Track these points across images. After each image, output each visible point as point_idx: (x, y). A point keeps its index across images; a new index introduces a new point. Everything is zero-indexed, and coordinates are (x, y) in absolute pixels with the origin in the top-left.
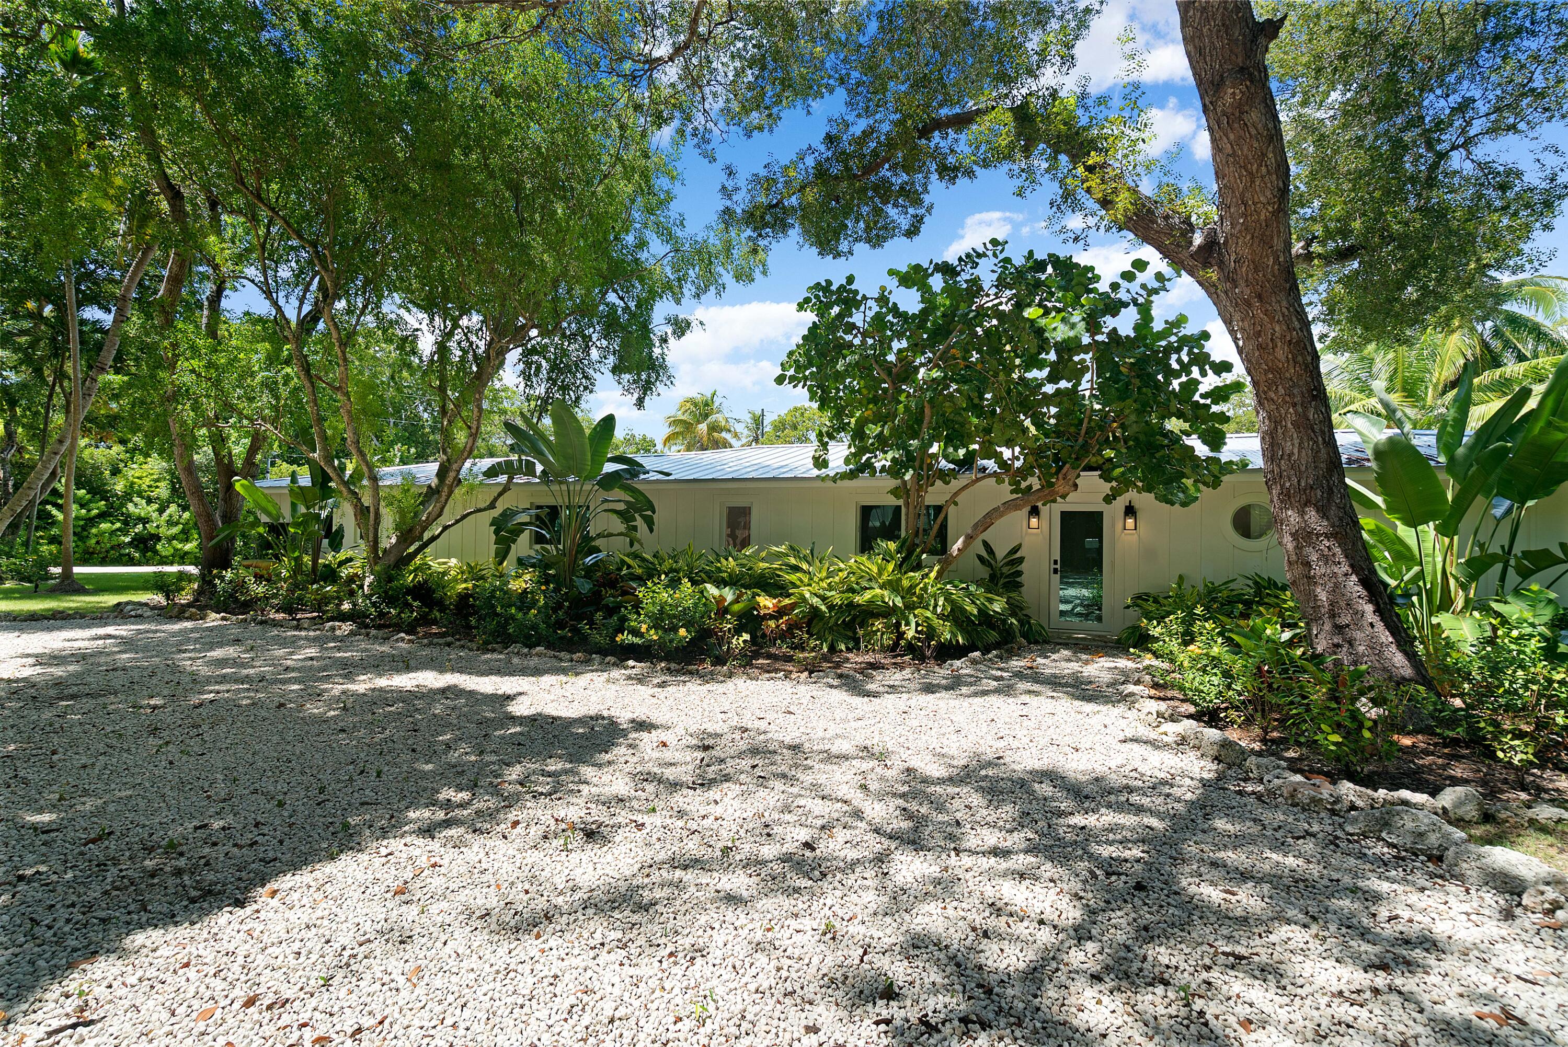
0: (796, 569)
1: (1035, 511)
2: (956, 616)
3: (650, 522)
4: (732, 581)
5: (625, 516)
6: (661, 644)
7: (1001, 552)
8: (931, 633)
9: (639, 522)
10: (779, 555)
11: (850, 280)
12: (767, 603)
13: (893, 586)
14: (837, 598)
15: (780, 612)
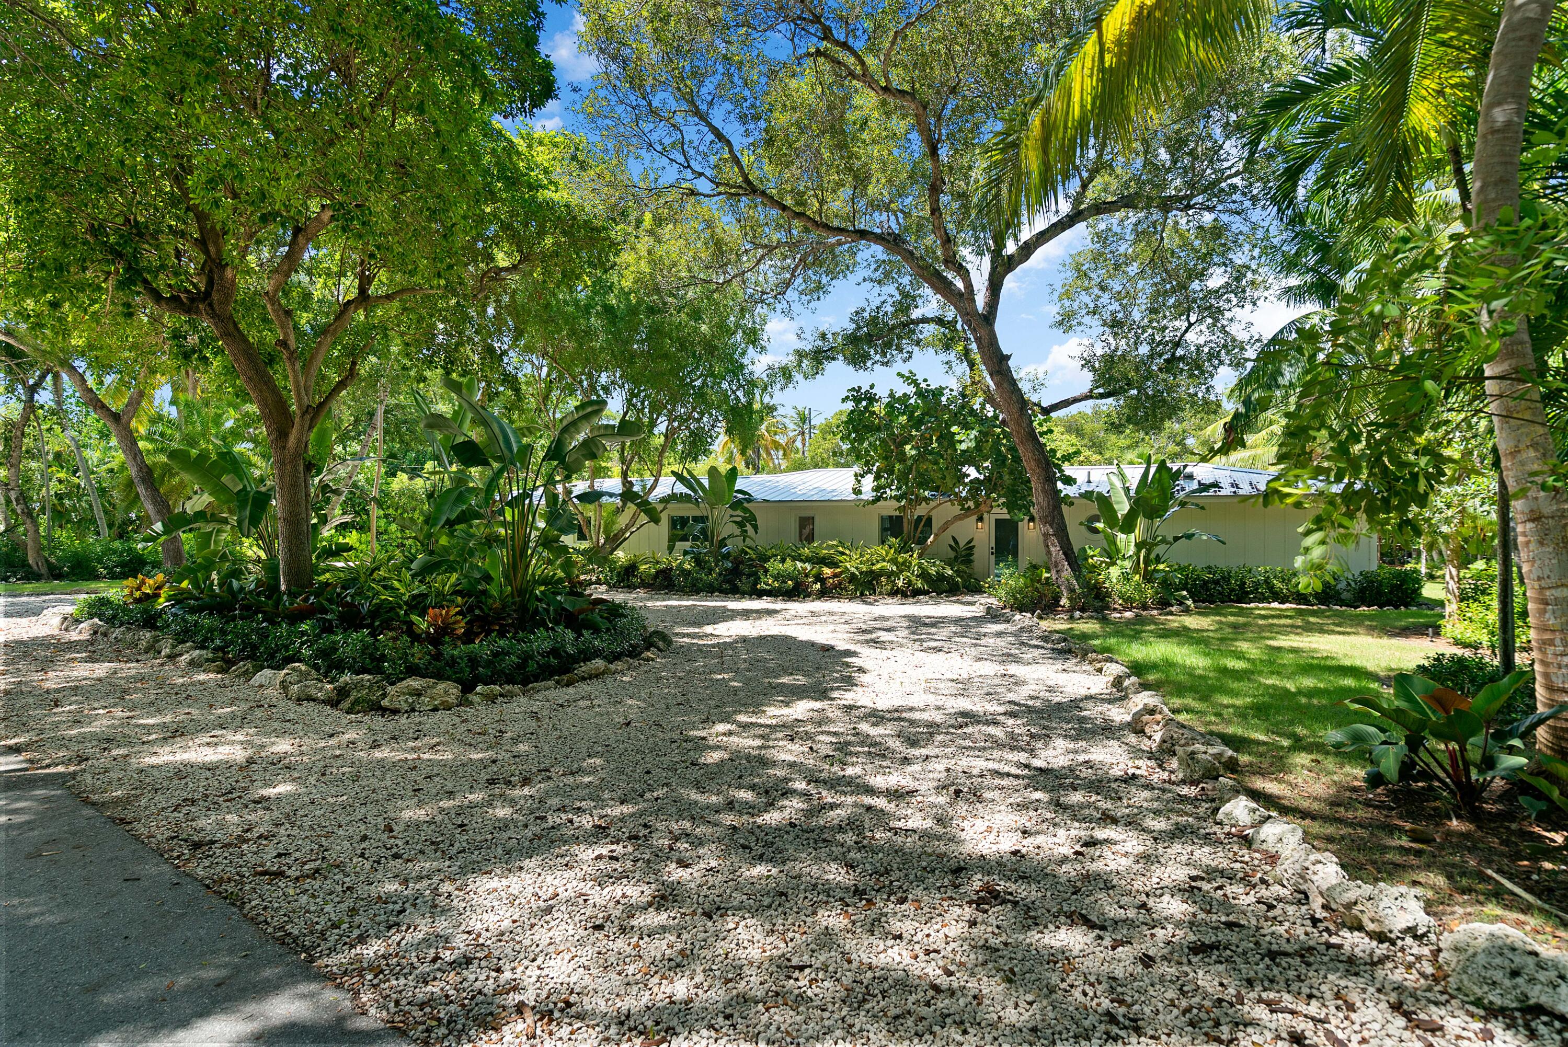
0: (843, 553)
1: (980, 519)
2: (924, 575)
3: (755, 528)
4: (807, 560)
5: (740, 525)
6: (779, 588)
7: (962, 543)
8: (910, 583)
9: (749, 528)
10: (832, 546)
11: (872, 387)
12: (827, 571)
13: (893, 561)
14: (864, 568)
15: (835, 576)
